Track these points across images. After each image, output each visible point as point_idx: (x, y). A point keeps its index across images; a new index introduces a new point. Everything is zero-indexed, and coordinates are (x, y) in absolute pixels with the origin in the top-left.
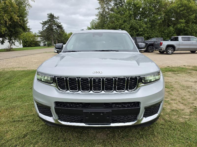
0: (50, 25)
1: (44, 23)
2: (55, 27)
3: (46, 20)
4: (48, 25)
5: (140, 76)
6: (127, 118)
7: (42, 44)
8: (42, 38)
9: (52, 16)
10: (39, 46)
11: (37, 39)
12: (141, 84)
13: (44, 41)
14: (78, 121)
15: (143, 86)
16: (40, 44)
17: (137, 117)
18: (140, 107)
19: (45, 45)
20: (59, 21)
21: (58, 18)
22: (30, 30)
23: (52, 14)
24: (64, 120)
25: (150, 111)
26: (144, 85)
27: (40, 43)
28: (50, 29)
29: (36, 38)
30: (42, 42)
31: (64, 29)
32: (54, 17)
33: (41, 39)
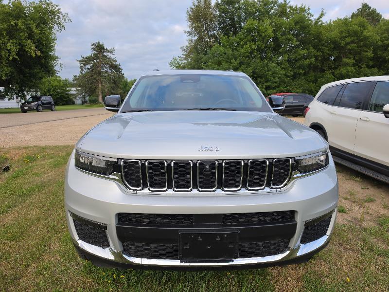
0: (95, 65)
1: (85, 61)
2: (106, 68)
3: (89, 55)
4: (92, 65)
5: (294, 157)
6: (269, 246)
7: (78, 101)
8: (79, 88)
9: (99, 48)
10: (73, 103)
11: (70, 90)
12: (295, 173)
13: (83, 94)
14: (165, 255)
15: (300, 177)
16: (75, 100)
17: (288, 243)
18: (295, 221)
19: (84, 102)
20: (113, 57)
21: (111, 51)
22: (56, 75)
23: (101, 43)
24: (135, 252)
25: (313, 230)
26: (302, 176)
27: (75, 98)
28: (95, 73)
29: (68, 89)
30: (79, 96)
31: (123, 72)
32: (104, 49)
33: (77, 90)
